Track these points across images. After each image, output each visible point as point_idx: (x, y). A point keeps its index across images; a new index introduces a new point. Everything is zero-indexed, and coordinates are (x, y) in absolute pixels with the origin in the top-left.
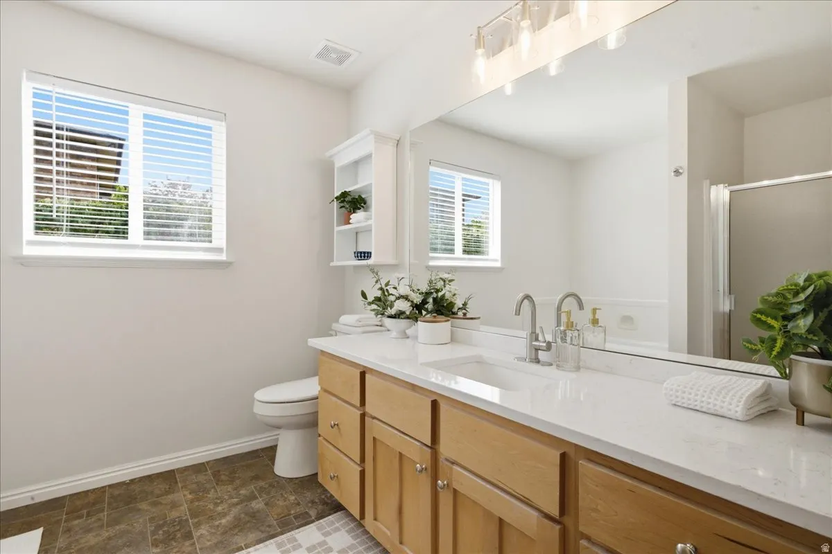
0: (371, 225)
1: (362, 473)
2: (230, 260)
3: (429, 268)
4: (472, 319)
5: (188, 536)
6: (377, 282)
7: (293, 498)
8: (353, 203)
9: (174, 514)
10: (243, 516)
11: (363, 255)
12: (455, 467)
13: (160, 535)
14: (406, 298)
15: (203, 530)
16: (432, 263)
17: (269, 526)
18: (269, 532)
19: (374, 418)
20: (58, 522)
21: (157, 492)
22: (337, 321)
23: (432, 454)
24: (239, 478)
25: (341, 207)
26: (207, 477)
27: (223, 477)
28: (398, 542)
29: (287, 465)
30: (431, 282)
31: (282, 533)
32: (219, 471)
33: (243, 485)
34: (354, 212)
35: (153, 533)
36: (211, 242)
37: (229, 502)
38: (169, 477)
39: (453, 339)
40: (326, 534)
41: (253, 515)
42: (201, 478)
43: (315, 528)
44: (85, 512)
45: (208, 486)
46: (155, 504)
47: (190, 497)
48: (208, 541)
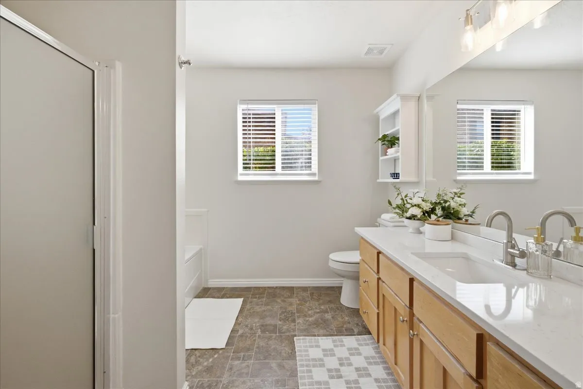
0: (399, 156)
1: (378, 314)
2: (320, 180)
3: (456, 181)
4: (471, 224)
5: (294, 321)
6: (398, 194)
7: (347, 319)
8: (391, 141)
9: (290, 309)
10: (320, 320)
11: (395, 175)
12: (421, 325)
13: (282, 316)
14: (418, 206)
15: (300, 321)
16: (459, 178)
17: (332, 329)
18: (330, 332)
19: (383, 282)
20: (248, 298)
21: (285, 296)
22: (380, 217)
23: (410, 312)
24: (322, 299)
25: (383, 144)
26: (307, 295)
27: (314, 297)
28: (394, 364)
29: (346, 299)
30: (439, 195)
31: (336, 335)
32: (313, 293)
33: (323, 304)
34: (392, 147)
35: (280, 315)
36: (311, 170)
37: (315, 310)
38: (291, 289)
39: (453, 238)
40: (361, 345)
41: (325, 321)
42: (305, 294)
43: (354, 339)
44: (257, 296)
45: (307, 299)
46: (284, 301)
47: (298, 302)
48: (302, 326)
